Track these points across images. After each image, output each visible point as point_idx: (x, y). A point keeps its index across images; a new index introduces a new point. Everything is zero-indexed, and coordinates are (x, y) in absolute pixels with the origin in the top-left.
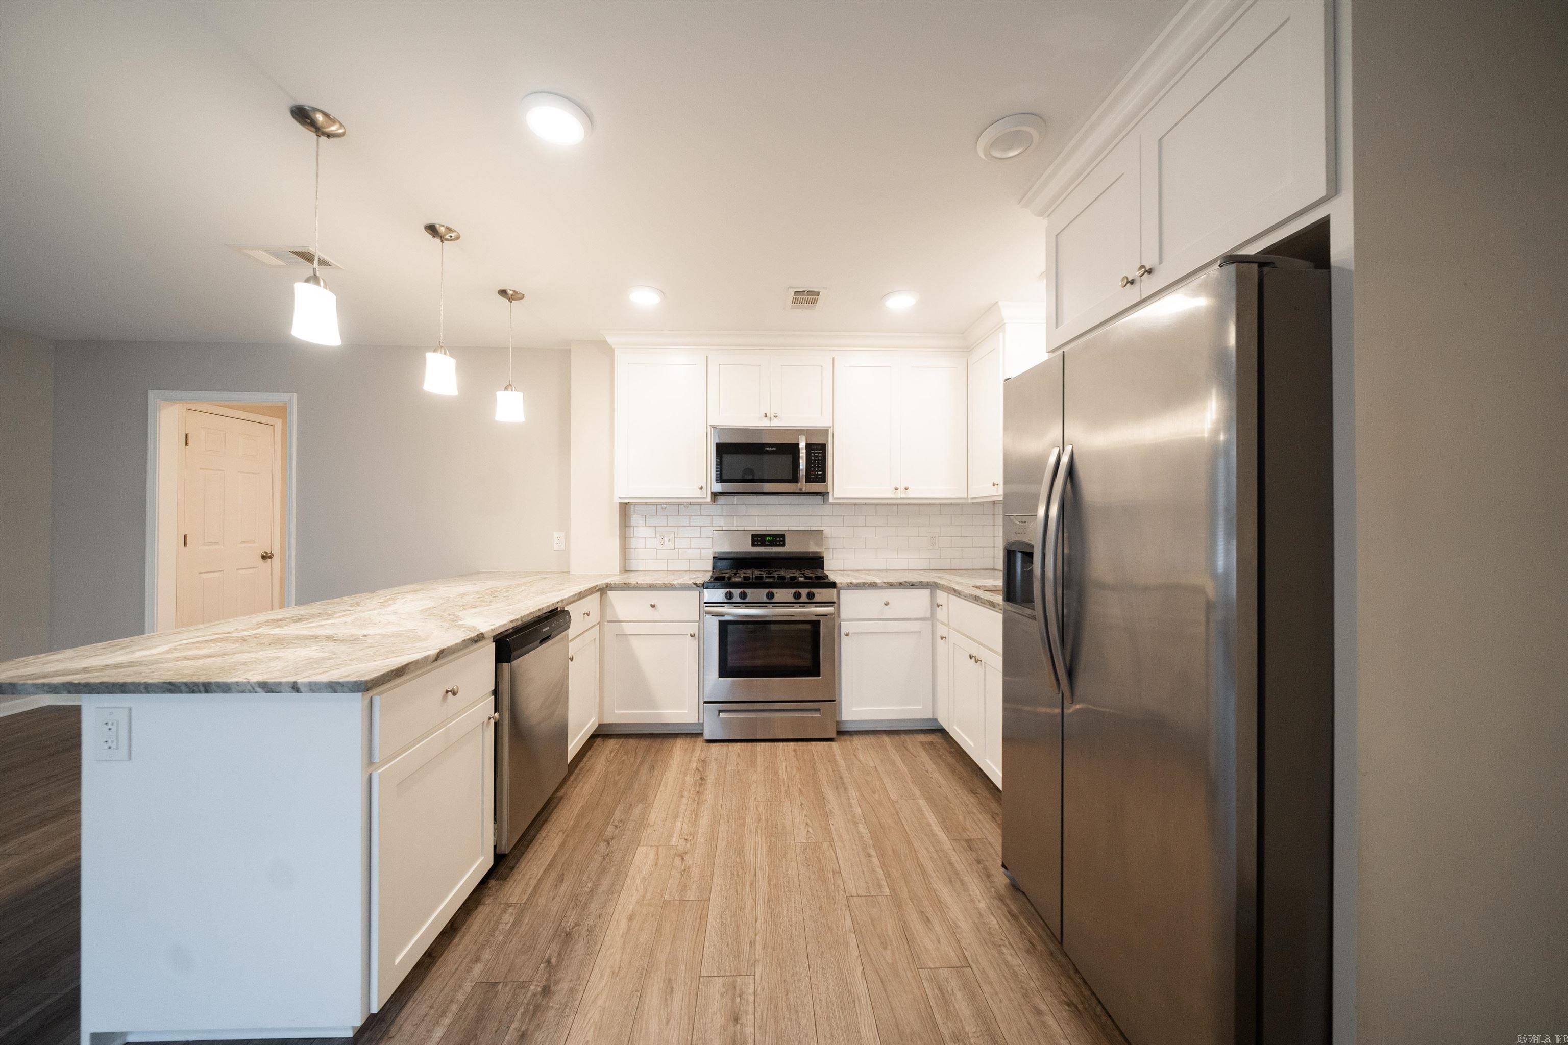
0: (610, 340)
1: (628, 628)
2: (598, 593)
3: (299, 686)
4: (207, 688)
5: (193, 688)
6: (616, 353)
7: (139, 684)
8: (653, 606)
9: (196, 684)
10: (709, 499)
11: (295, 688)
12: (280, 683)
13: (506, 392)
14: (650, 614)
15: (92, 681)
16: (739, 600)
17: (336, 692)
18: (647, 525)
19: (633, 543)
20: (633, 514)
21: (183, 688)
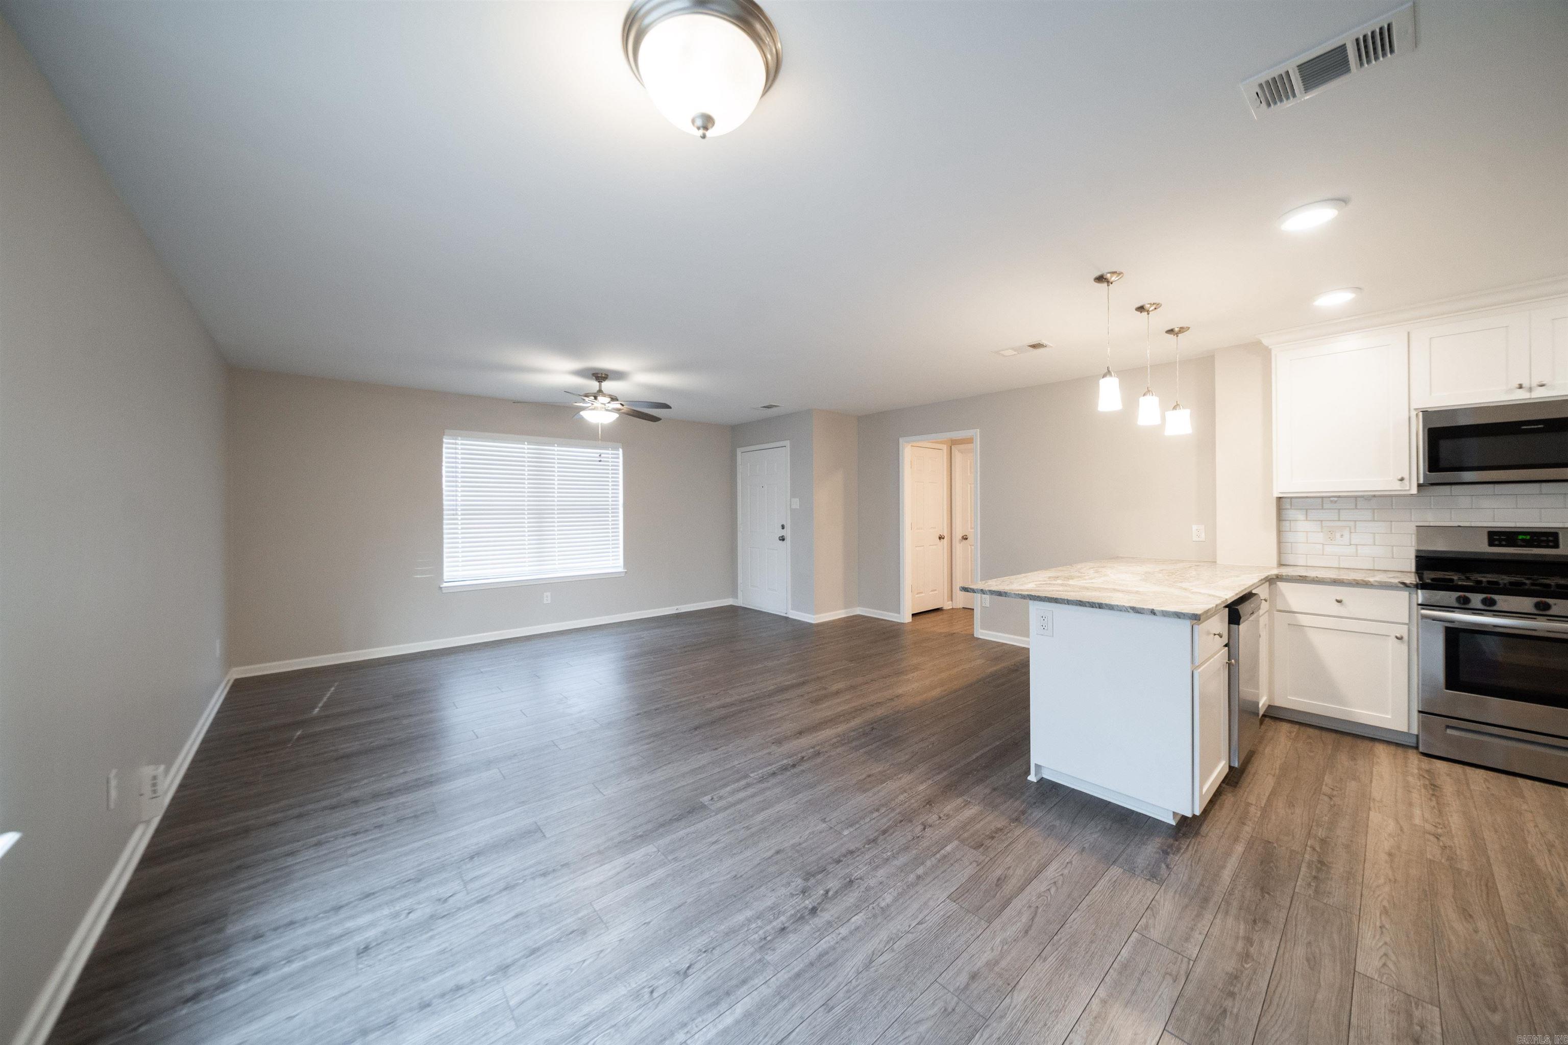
0: (1265, 342)
1: (1304, 620)
2: (1268, 583)
3: (1155, 611)
4: (1100, 606)
5: (1092, 605)
6: (1273, 353)
7: (1064, 600)
8: (1339, 601)
9: (1094, 603)
10: (1414, 491)
11: (1153, 612)
12: (1143, 609)
13: (1175, 411)
14: (1336, 609)
15: (1041, 595)
16: (1481, 606)
17: (1180, 618)
18: (1308, 519)
19: (1289, 537)
20: (1289, 507)
21: (1087, 604)
